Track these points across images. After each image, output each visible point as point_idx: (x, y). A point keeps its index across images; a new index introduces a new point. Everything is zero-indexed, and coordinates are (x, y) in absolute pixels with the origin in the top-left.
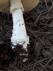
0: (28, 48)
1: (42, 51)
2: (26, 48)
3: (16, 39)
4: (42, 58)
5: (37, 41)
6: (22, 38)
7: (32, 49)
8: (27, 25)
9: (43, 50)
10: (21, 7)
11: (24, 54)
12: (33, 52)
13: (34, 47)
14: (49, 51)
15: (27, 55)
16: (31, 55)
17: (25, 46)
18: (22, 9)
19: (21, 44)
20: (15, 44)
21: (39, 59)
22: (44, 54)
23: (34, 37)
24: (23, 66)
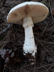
0: (36, 55)
1: (46, 57)
2: (34, 55)
3: (27, 49)
4: (46, 62)
5: (43, 49)
6: (32, 49)
7: (38, 55)
8: (35, 35)
9: (48, 57)
10: (31, 24)
11: (32, 60)
12: (39, 58)
13: (40, 54)
14: (52, 58)
15: (35, 60)
16: (38, 60)
17: (34, 54)
18: (32, 25)
19: (31, 52)
20: (26, 52)
21: (44, 63)
22: (47, 60)
23: (40, 45)
24: (31, 67)
